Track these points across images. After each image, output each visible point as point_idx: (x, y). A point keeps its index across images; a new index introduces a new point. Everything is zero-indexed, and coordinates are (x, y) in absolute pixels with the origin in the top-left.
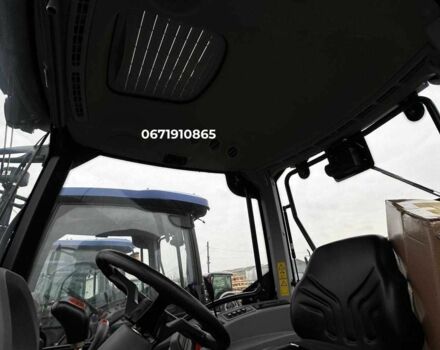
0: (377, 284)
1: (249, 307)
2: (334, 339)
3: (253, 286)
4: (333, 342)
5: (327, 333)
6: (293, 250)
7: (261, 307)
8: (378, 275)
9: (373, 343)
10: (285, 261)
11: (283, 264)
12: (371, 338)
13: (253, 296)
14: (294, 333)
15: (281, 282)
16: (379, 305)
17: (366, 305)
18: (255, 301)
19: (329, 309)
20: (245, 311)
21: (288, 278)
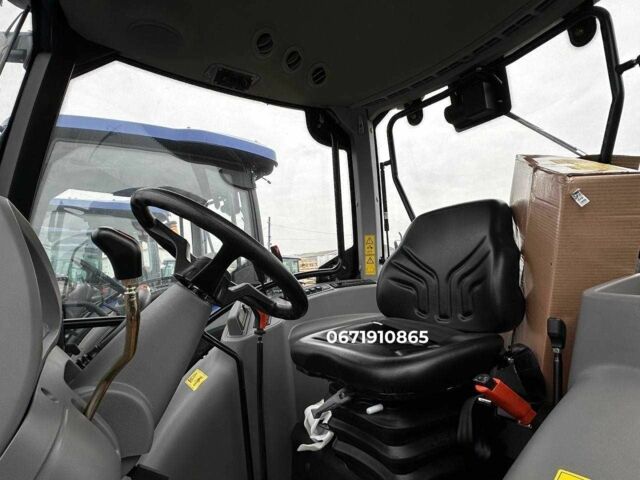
0: (487, 255)
1: (325, 286)
2: (425, 317)
3: (333, 262)
4: (423, 321)
5: (416, 311)
6: (386, 221)
7: (340, 286)
8: (488, 246)
9: (468, 319)
10: (375, 233)
11: (373, 237)
12: (466, 314)
13: (329, 274)
14: (381, 315)
15: (367, 258)
16: (482, 280)
17: (468, 279)
18: (332, 280)
19: (424, 286)
20: (320, 290)
21: (376, 255)
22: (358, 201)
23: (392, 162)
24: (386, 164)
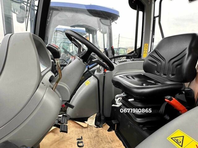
0: (185, 55)
1: (128, 60)
2: (158, 74)
3: (132, 52)
4: (157, 75)
5: (156, 72)
6: (153, 39)
7: (133, 60)
9: (173, 77)
10: (148, 43)
11: (147, 45)
12: (173, 75)
13: (131, 56)
14: (143, 71)
15: (144, 52)
16: (181, 64)
17: (176, 63)
18: (131, 58)
19: (160, 64)
20: (126, 61)
21: (148, 51)
22: (144, 31)
23: (159, 16)
24: (157, 17)
